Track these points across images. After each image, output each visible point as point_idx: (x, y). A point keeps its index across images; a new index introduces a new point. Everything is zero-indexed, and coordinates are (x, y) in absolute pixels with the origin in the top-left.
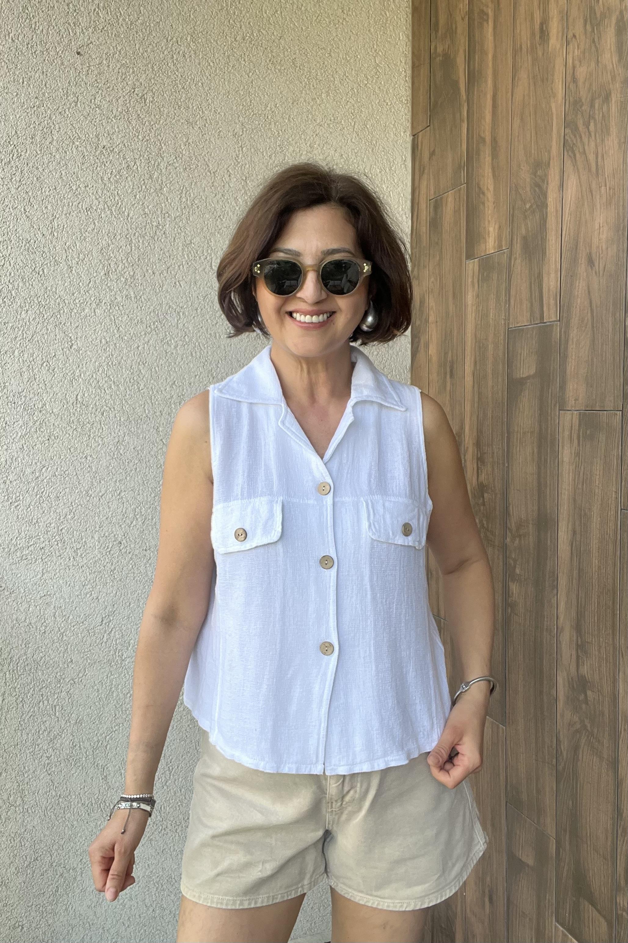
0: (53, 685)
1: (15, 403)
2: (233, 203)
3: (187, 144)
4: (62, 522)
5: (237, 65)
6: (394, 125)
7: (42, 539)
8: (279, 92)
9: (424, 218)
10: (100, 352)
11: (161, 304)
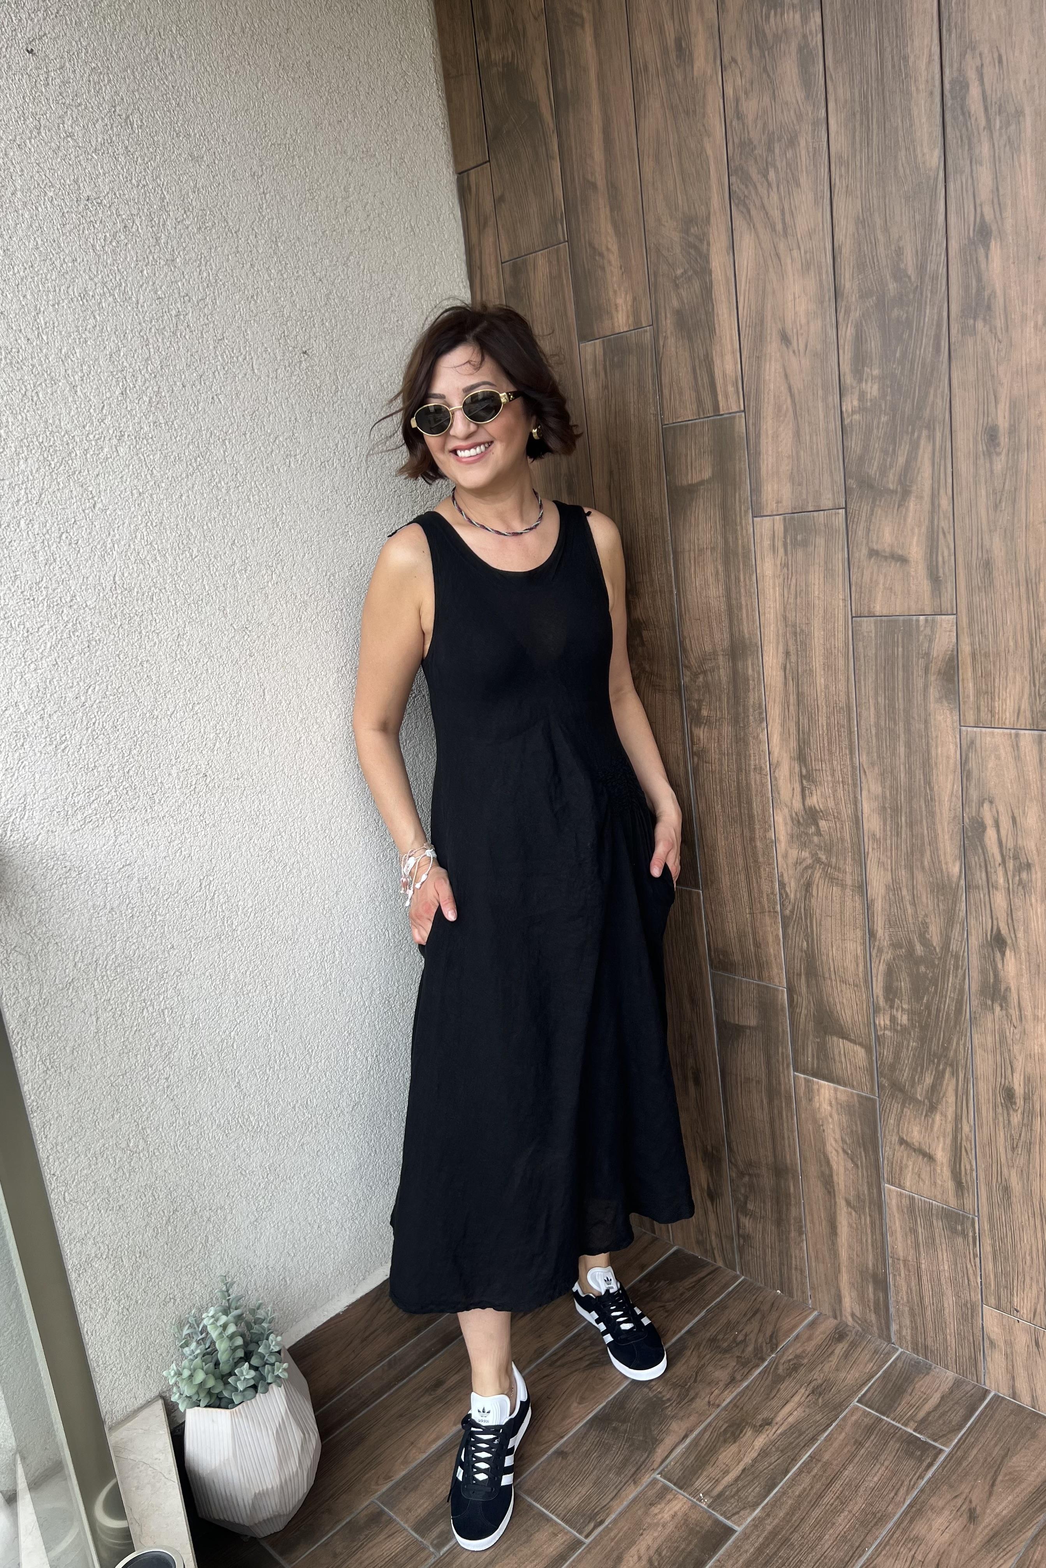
0: (156, 984)
4: (127, 761)
10: (132, 509)
11: (200, 431)
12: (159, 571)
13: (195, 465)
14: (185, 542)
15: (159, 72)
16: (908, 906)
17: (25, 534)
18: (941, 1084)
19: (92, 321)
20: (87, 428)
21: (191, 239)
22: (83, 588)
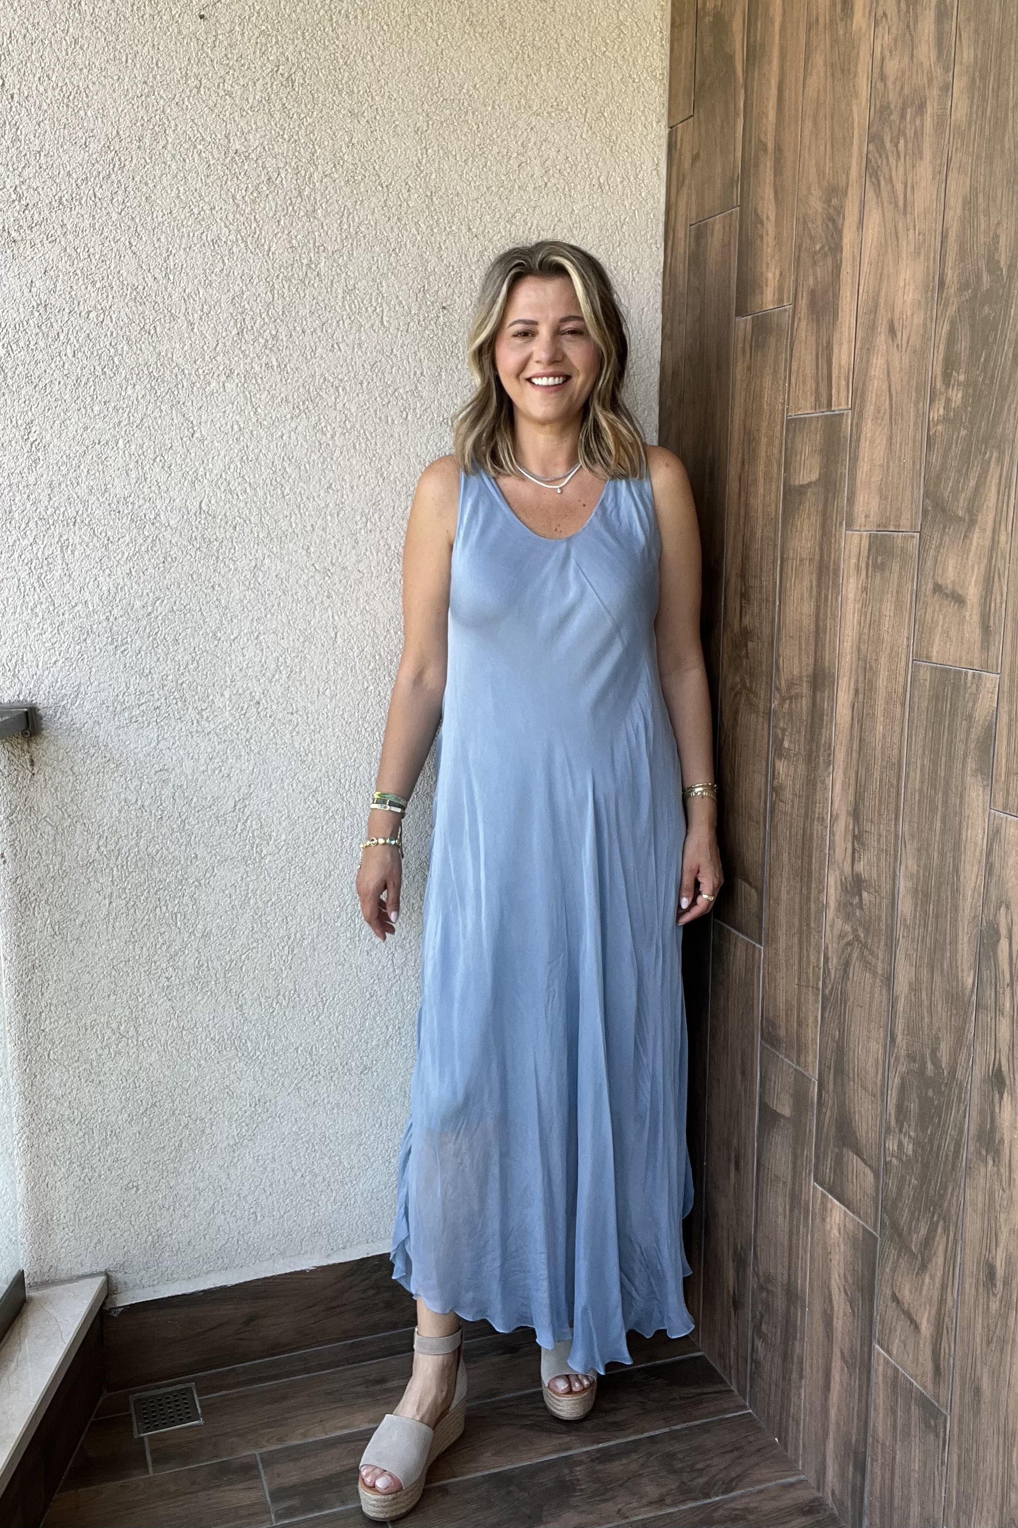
1: (119, 512)
2: (413, 230)
3: (350, 144)
4: (182, 674)
5: (421, 29)
6: (643, 112)
7: (157, 696)
8: (479, 67)
9: (682, 251)
10: (231, 442)
11: (313, 376)
12: (246, 503)
13: (302, 408)
14: (278, 479)
15: (330, 32)
16: (926, 1014)
17: (121, 453)
18: (934, 1240)
19: (221, 264)
20: (198, 363)
21: (336, 193)
22: (169, 508)
